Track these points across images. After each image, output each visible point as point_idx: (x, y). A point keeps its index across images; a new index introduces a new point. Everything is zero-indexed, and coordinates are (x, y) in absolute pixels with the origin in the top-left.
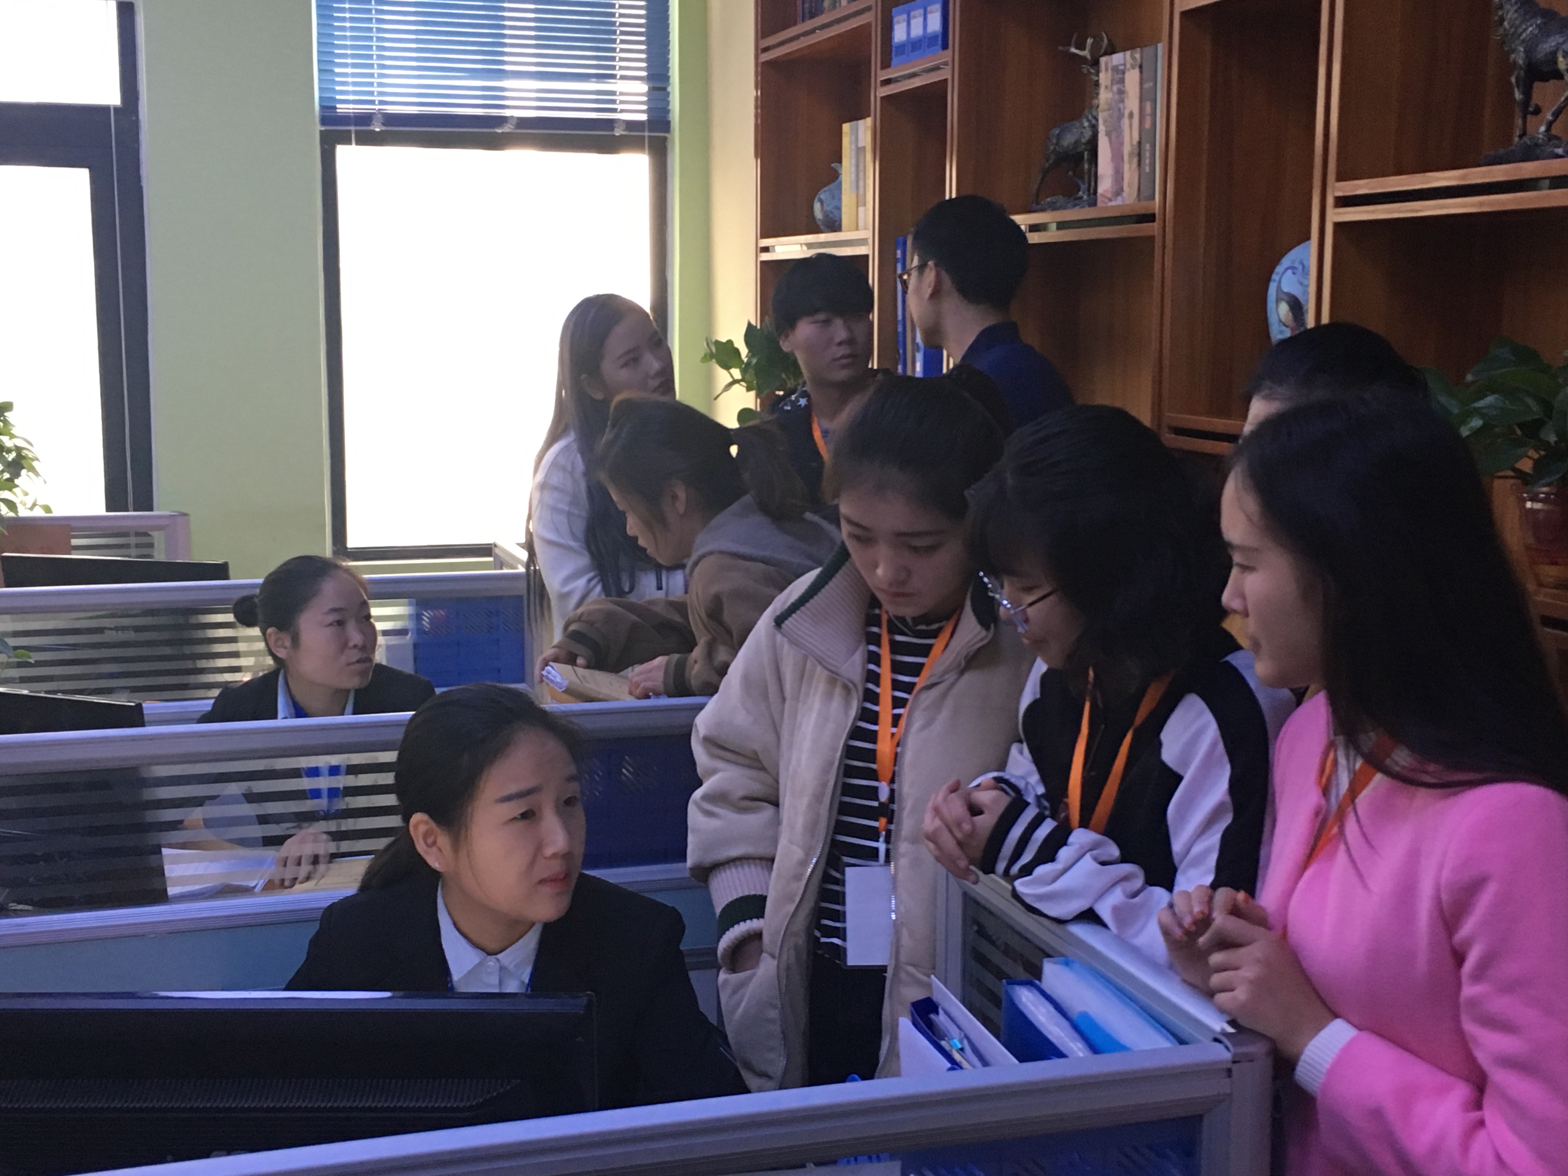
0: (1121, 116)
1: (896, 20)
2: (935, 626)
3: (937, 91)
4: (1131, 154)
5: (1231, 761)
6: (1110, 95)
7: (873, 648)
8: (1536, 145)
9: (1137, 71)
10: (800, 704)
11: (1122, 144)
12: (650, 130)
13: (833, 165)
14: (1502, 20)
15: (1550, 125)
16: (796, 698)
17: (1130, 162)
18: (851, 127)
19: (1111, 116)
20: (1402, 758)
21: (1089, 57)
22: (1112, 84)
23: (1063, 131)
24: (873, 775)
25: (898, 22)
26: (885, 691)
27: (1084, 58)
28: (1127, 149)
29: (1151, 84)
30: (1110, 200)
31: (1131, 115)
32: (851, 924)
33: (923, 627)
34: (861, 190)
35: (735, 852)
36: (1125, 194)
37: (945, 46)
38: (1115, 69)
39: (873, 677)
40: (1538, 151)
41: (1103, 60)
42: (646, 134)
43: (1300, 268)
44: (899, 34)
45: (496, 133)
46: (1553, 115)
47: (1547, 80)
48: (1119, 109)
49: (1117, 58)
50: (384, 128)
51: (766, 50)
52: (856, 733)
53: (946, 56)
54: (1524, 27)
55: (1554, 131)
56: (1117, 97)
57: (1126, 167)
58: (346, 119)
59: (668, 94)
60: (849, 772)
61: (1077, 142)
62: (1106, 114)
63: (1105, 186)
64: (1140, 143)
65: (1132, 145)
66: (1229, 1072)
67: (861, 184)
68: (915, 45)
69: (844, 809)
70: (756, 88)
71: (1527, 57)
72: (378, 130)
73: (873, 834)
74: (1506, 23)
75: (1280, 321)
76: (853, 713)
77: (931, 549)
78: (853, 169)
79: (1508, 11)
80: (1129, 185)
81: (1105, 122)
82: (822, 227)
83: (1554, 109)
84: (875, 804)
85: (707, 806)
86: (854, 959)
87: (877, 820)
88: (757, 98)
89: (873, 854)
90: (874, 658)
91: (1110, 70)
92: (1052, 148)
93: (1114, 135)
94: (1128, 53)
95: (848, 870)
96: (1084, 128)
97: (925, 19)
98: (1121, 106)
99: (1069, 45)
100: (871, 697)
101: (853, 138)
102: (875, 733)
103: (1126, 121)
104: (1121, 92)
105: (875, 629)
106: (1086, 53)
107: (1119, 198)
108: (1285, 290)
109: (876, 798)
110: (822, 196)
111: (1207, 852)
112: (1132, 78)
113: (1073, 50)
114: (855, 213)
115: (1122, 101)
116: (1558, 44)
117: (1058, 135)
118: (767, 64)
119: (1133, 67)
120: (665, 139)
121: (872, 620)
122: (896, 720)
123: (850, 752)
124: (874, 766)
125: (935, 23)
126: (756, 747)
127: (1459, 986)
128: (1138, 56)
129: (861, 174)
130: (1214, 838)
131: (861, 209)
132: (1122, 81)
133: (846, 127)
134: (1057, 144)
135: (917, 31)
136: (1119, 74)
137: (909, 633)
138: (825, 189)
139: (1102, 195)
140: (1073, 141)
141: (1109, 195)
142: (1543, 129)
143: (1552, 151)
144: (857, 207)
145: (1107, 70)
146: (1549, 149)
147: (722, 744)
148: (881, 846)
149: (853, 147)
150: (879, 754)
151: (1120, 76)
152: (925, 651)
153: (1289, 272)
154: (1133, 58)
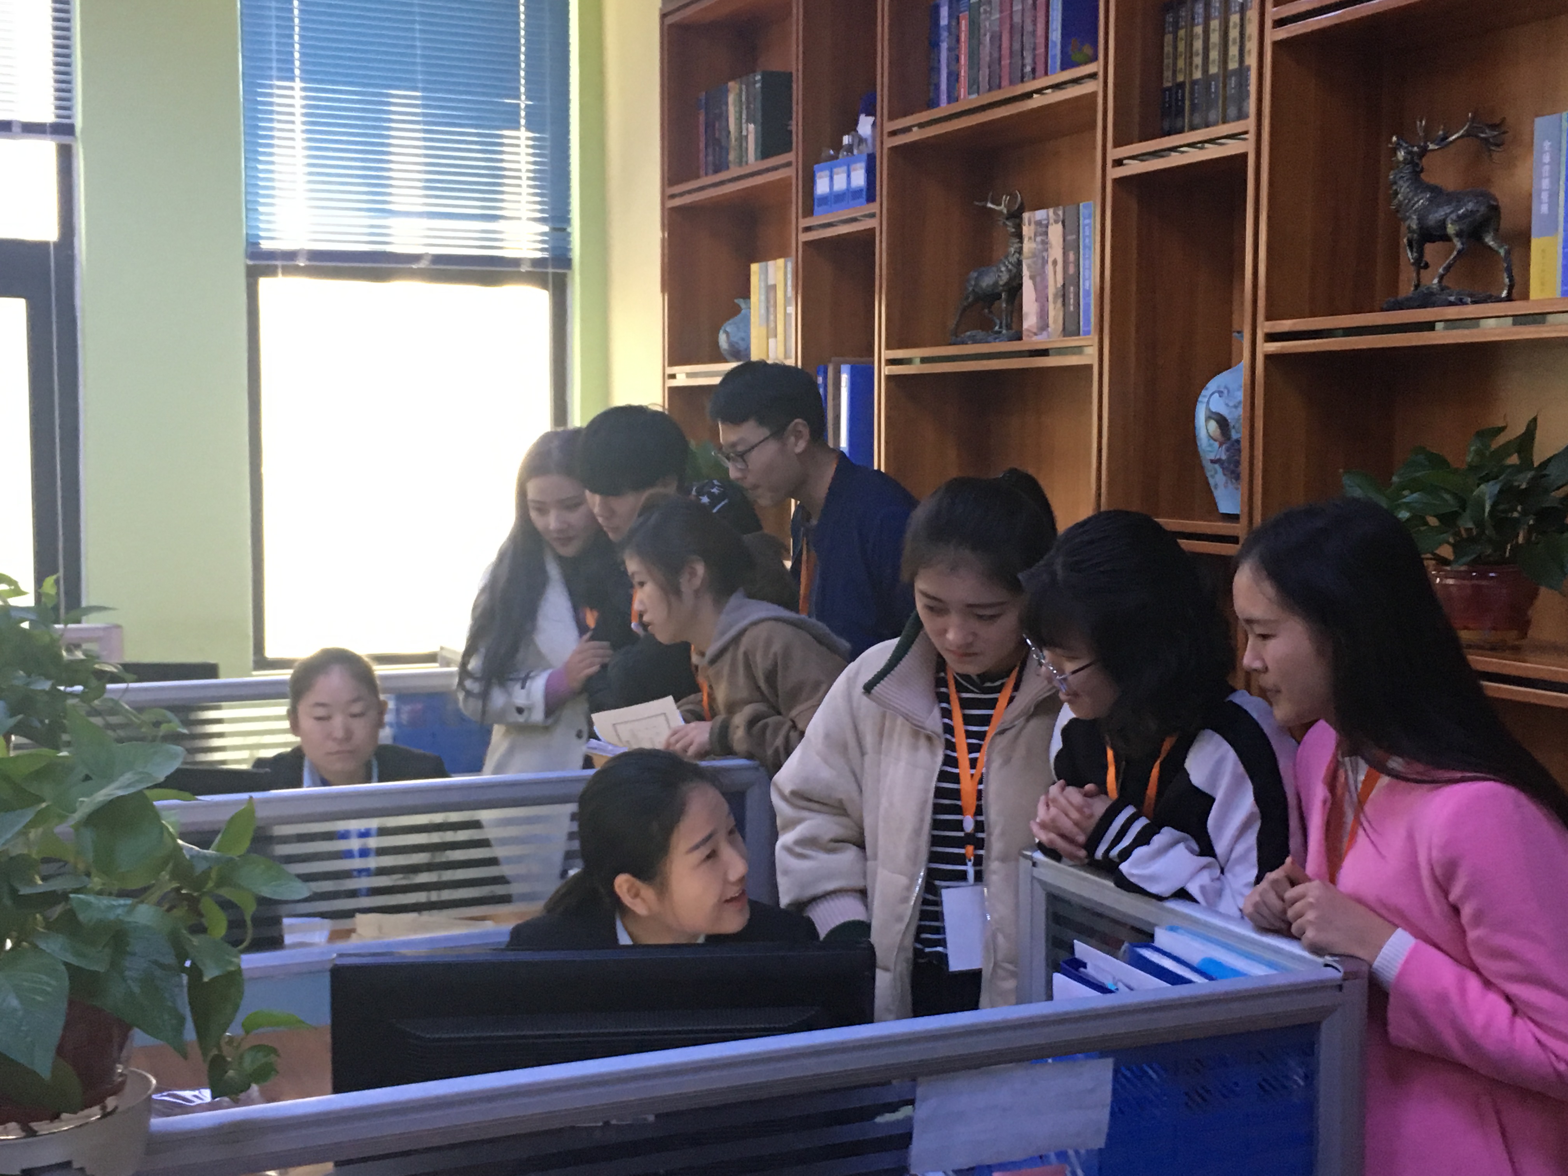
0: (1045, 262)
1: (818, 175)
2: (998, 683)
3: (866, 239)
4: (1056, 296)
5: (1252, 778)
6: (1034, 245)
7: (944, 705)
8: (1432, 294)
9: (1060, 225)
10: (882, 757)
11: (1047, 287)
12: (554, 267)
13: (736, 301)
14: (1396, 193)
15: (1441, 278)
16: (879, 752)
17: (1055, 302)
18: (760, 268)
19: (1034, 263)
20: (1396, 763)
21: (1005, 211)
22: (1035, 235)
23: (980, 275)
24: (959, 810)
25: (821, 177)
26: (961, 741)
27: (1001, 212)
28: (1051, 291)
29: (1074, 237)
30: (1036, 334)
31: (1055, 262)
32: (951, 936)
33: (988, 684)
34: (772, 325)
35: (831, 886)
36: (1049, 329)
37: (871, 198)
38: (1039, 223)
39: (949, 729)
40: (1434, 298)
41: (1026, 216)
42: (550, 270)
43: (1226, 392)
44: (822, 187)
45: (412, 268)
46: (1445, 269)
47: (1434, 242)
48: (1043, 258)
49: (1040, 214)
50: (308, 263)
51: (672, 196)
52: (943, 776)
53: (874, 207)
54: (1416, 199)
55: (1445, 283)
56: (1040, 247)
57: (1051, 306)
58: (272, 255)
59: (569, 234)
60: (938, 809)
61: (996, 284)
62: (1029, 261)
63: (1030, 321)
64: (1064, 286)
65: (1056, 288)
66: (1340, 987)
67: (772, 317)
68: (837, 198)
69: (935, 841)
70: (663, 231)
71: (1419, 223)
72: (302, 264)
73: (961, 859)
74: (1399, 196)
75: (1209, 436)
76: (940, 758)
77: (992, 618)
78: (763, 305)
79: (1401, 187)
80: (1055, 322)
81: (1029, 267)
82: (728, 357)
83: (1445, 265)
84: (961, 834)
85: (798, 850)
86: (956, 965)
87: (963, 847)
88: (663, 239)
89: (962, 876)
90: (947, 713)
91: (1033, 224)
92: (971, 289)
93: (1038, 279)
94: (1051, 211)
95: (944, 892)
96: (1001, 272)
97: (849, 176)
98: (1045, 254)
99: (986, 201)
100: (950, 746)
101: (763, 277)
102: (958, 775)
103: (1050, 268)
104: (1045, 243)
105: (943, 690)
106: (1003, 208)
107: (1045, 333)
108: (1214, 410)
109: (962, 829)
110: (728, 329)
111: (1248, 851)
112: (1055, 232)
113: (990, 205)
114: (765, 346)
115: (1047, 250)
116: (1446, 214)
117: (977, 278)
118: (673, 209)
119: (1056, 222)
120: (564, 276)
121: (940, 682)
122: (973, 763)
123: (939, 793)
124: (958, 803)
125: (859, 178)
126: (842, 796)
127: (1463, 932)
128: (1060, 213)
129: (772, 309)
130: (1251, 839)
131: (772, 341)
132: (1046, 234)
133: (755, 267)
134: (976, 285)
135: (840, 183)
136: (1043, 228)
137: (975, 690)
138: (730, 322)
139: (1028, 330)
140: (991, 282)
141: (1035, 330)
142: (1436, 281)
143: (1447, 299)
144: (768, 339)
145: (1030, 224)
146: (1443, 297)
147: (809, 797)
148: (970, 869)
149: (763, 285)
150: (963, 793)
151: (1044, 229)
152: (992, 704)
153: (1217, 395)
154: (1055, 213)
